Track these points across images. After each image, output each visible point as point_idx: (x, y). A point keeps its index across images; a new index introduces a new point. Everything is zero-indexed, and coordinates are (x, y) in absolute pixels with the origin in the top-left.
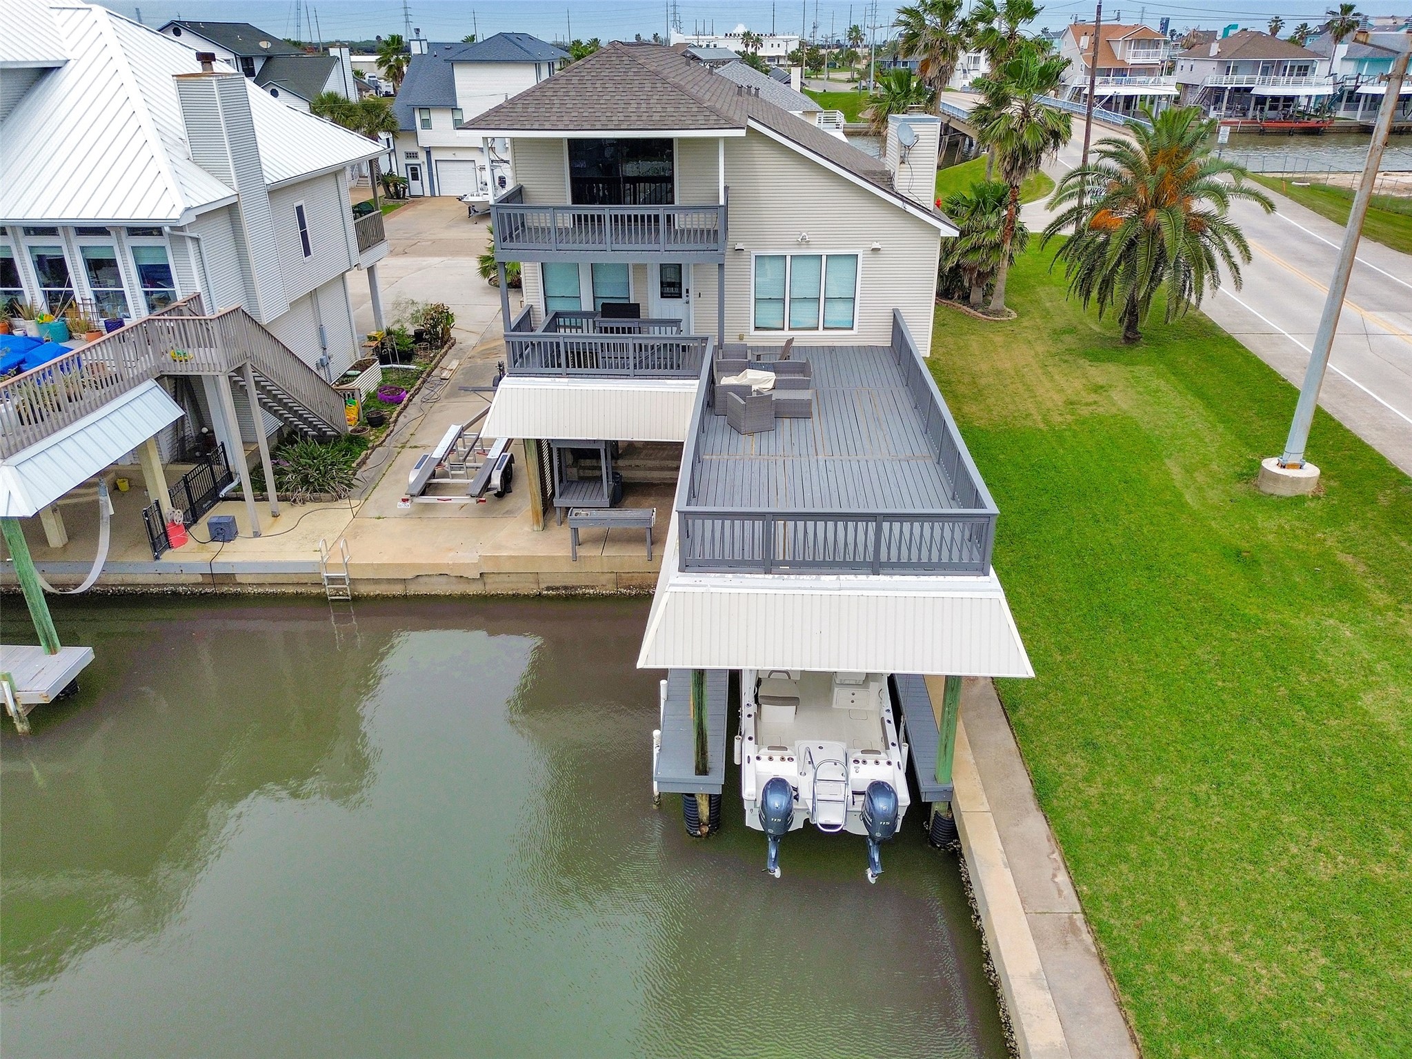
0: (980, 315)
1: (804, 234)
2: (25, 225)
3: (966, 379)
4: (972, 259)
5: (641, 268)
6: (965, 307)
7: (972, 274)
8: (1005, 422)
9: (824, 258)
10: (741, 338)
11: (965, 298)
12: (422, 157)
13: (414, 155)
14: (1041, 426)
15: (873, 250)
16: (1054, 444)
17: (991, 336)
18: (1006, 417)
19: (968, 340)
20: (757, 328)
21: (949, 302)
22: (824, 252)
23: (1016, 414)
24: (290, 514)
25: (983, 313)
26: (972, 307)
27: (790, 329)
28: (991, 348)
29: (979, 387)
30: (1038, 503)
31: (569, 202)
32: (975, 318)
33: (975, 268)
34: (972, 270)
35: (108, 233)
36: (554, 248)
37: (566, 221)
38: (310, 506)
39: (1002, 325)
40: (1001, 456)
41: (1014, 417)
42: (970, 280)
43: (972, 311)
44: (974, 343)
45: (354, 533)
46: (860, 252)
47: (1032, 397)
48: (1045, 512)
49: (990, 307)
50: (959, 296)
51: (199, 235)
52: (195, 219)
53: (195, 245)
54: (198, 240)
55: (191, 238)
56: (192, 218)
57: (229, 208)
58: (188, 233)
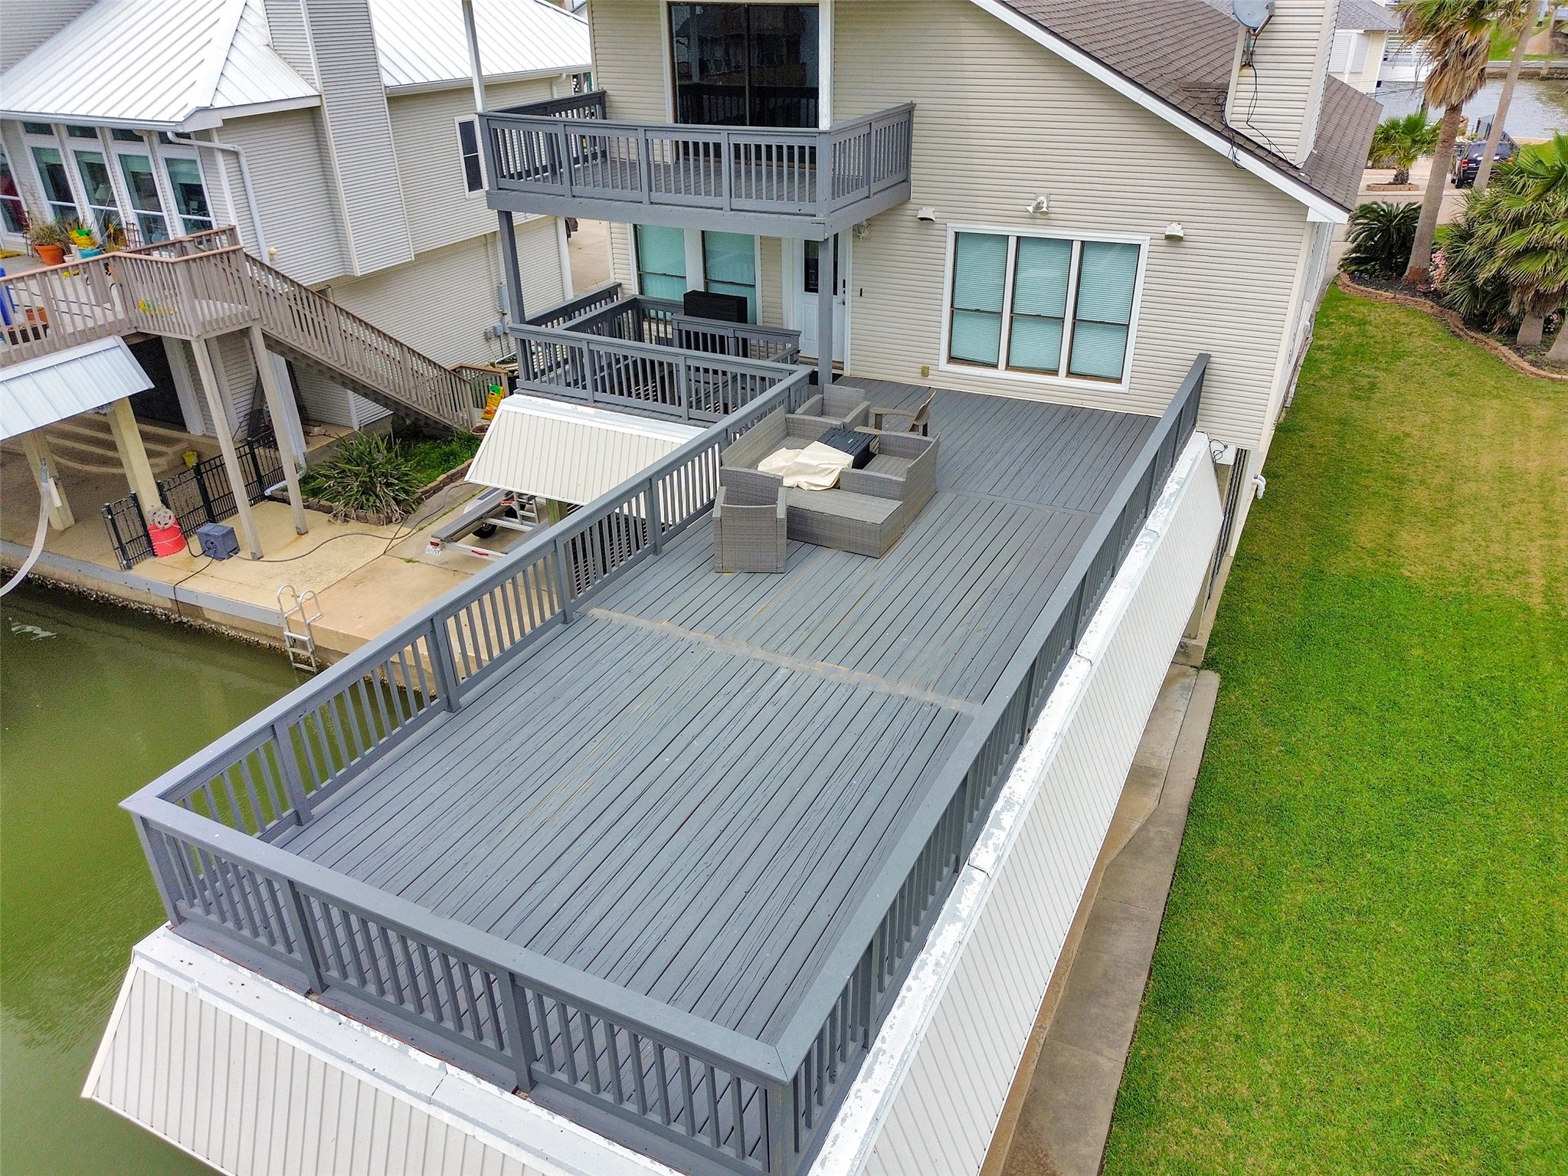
0: (1526, 365)
1: (1042, 198)
2: (71, 123)
3: (1439, 479)
4: (1531, 268)
5: (772, 244)
6: (1505, 349)
7: (1523, 293)
8: (1467, 580)
9: (1077, 247)
10: (925, 373)
11: (1511, 333)
14: (1536, 601)
15: (1169, 238)
16: (1542, 646)
17: (1531, 405)
18: (1475, 567)
19: (1482, 407)
20: (952, 359)
21: (1480, 336)
22: (1078, 236)
23: (1497, 566)
24: (320, 532)
25: (1533, 363)
26: (1517, 350)
27: (1008, 367)
28: (1518, 428)
29: (1455, 497)
30: (1436, 779)
31: (669, 119)
32: (1515, 370)
33: (1532, 284)
34: (1525, 288)
35: (140, 139)
36: (646, 200)
37: (664, 152)
39: (1559, 388)
40: (1417, 652)
41: (1491, 571)
42: (1522, 303)
43: (1514, 357)
44: (1490, 413)
45: (364, 576)
46: (1144, 240)
47: (1548, 536)
48: (1439, 802)
49: (1549, 355)
50: (1501, 330)
51: (237, 148)
52: (220, 124)
53: (232, 161)
54: (236, 154)
55: (223, 151)
56: (214, 121)
57: (312, 114)
58: (216, 143)
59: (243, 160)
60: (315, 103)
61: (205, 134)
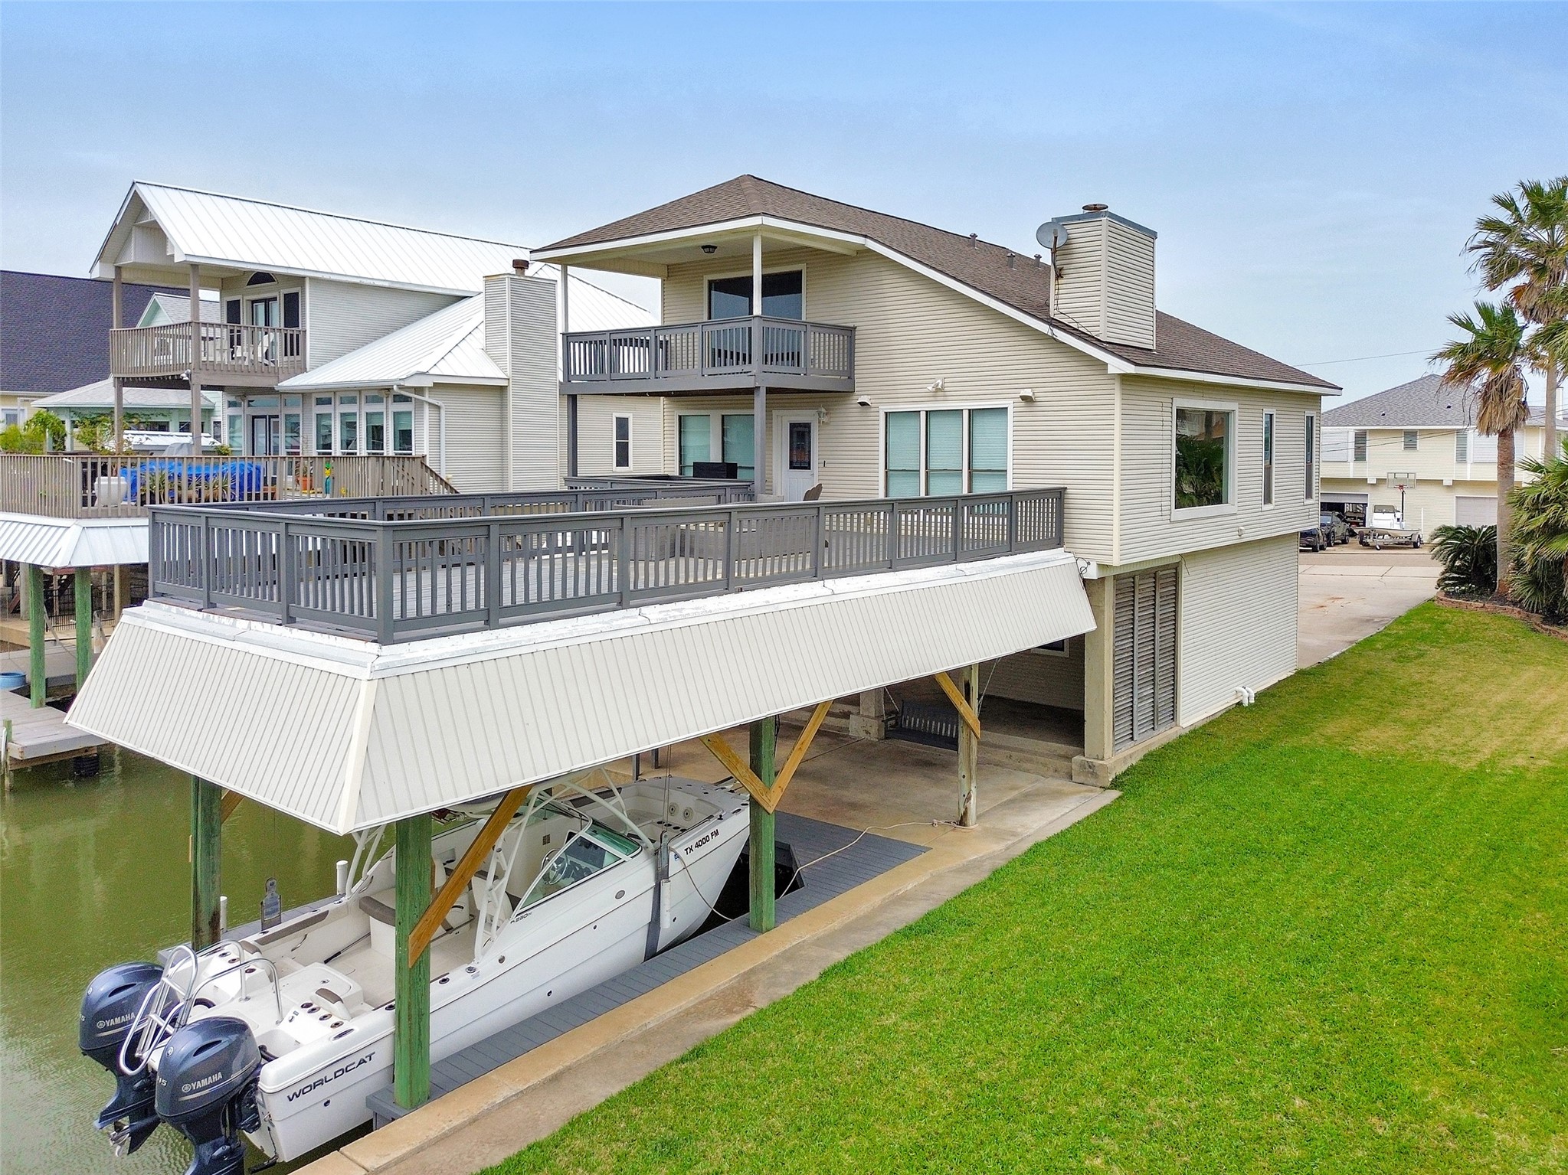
1: (939, 381)
9: (965, 415)
15: (1024, 400)
22: (966, 405)
35: (382, 400)
46: (1008, 404)
51: (440, 403)
52: (431, 385)
53: (435, 412)
54: (439, 407)
55: (430, 404)
56: (428, 383)
57: (502, 389)
58: (426, 398)
59: (443, 412)
60: (504, 383)
61: (419, 390)
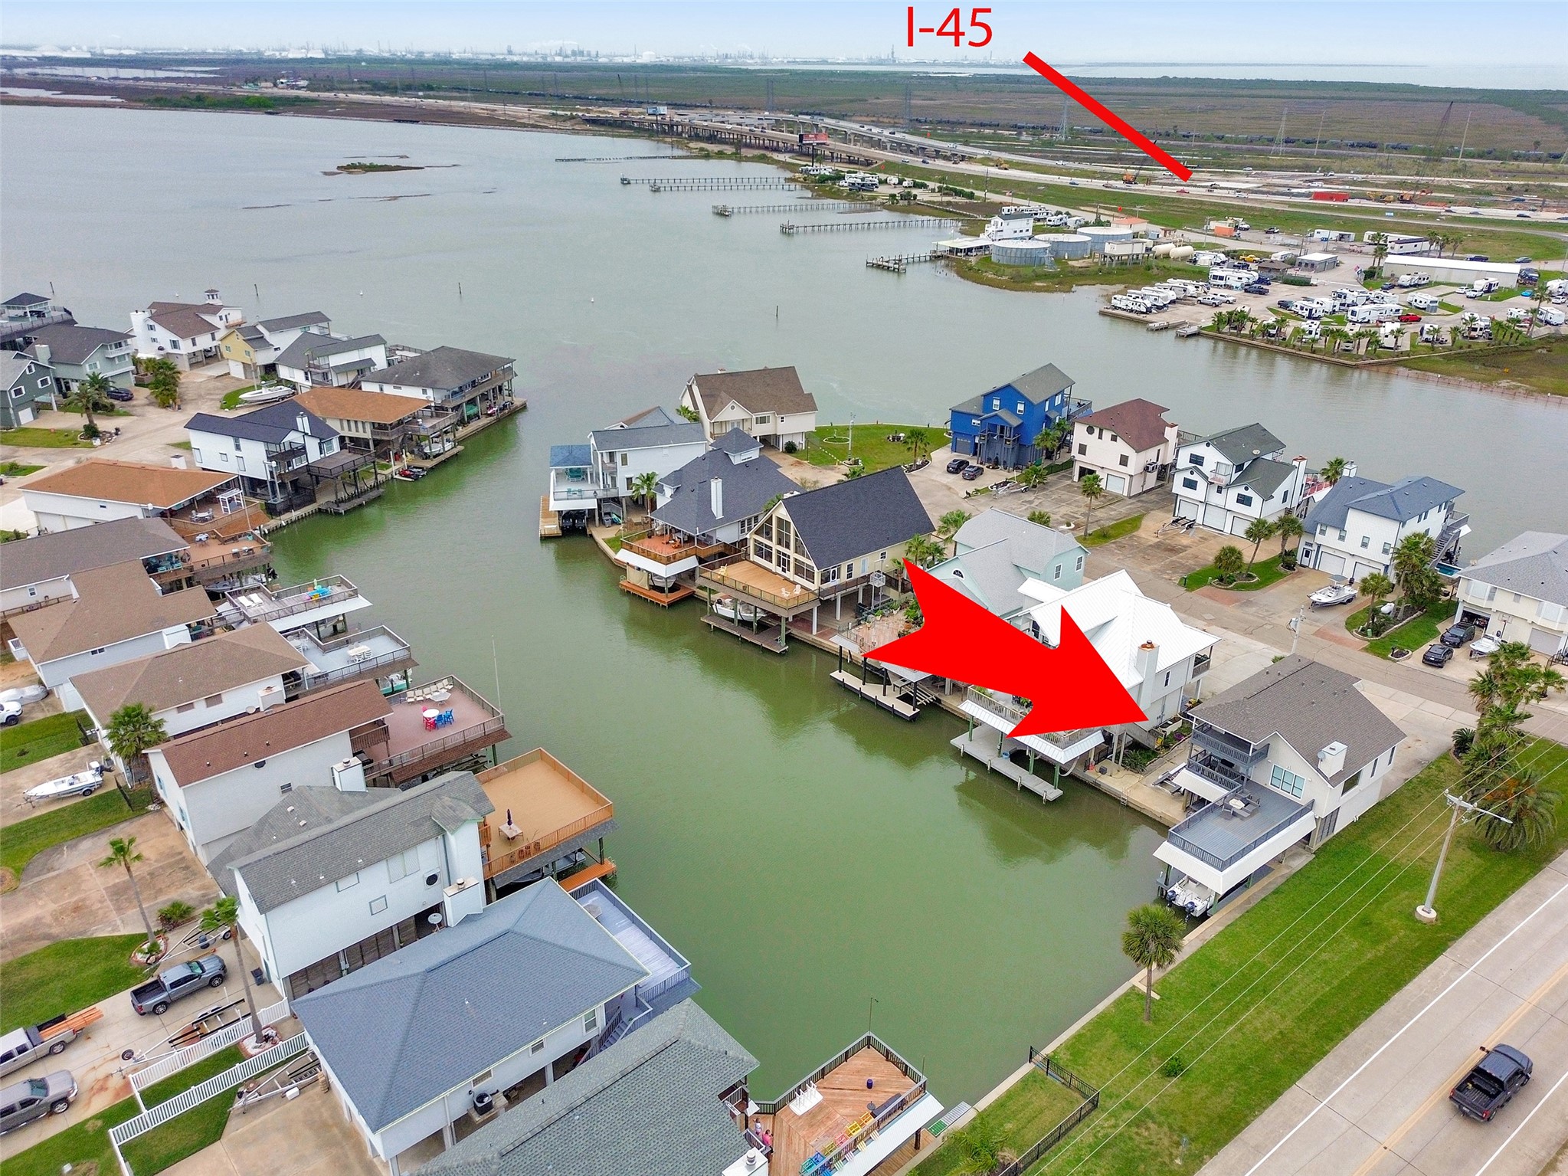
9: (1295, 775)
12: (1315, 547)
13: (1311, 545)
20: (1271, 784)
24: (1123, 772)
27: (1281, 789)
38: (1129, 772)
45: (1136, 787)
